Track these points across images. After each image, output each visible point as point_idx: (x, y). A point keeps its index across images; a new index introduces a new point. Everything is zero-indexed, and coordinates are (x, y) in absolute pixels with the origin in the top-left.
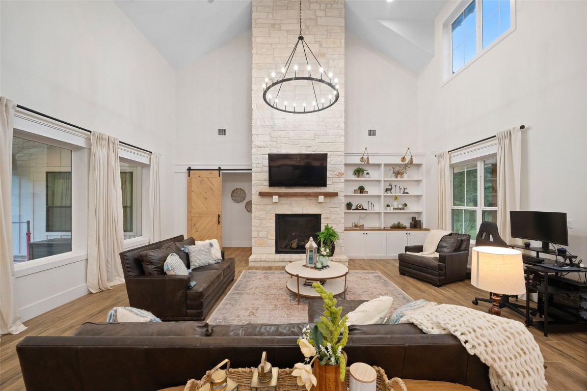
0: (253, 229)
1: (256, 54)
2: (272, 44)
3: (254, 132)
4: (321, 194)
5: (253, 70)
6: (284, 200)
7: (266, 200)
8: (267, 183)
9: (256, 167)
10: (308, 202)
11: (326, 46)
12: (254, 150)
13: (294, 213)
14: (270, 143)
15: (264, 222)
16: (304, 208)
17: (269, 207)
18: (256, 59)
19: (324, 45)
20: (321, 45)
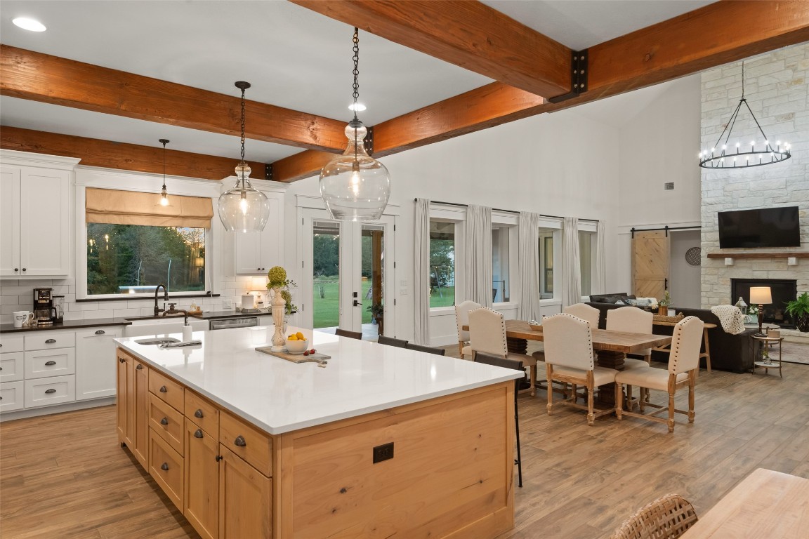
0: (703, 294)
1: (706, 101)
2: (725, 86)
3: (703, 188)
4: (791, 255)
5: (702, 121)
6: (741, 263)
7: (717, 263)
8: (718, 244)
9: (706, 226)
10: (776, 264)
11: (804, 68)
12: (703, 208)
13: (755, 278)
14: (723, 198)
15: (715, 287)
16: (770, 272)
17: (723, 271)
18: (705, 107)
19: (800, 67)
20: (794, 70)
